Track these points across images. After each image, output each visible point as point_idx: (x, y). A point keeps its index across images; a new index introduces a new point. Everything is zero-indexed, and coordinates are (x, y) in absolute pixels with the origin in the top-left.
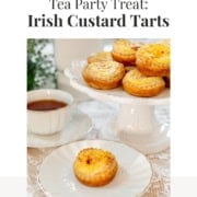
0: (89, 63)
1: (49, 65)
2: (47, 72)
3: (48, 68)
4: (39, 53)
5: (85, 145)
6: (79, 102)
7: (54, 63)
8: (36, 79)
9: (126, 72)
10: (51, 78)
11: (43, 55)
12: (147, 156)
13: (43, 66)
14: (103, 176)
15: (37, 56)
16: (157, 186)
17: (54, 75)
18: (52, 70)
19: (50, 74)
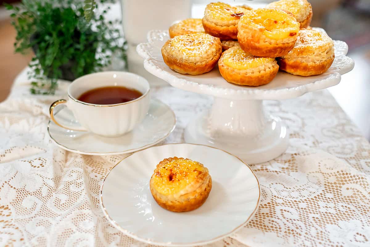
0: (172, 36)
1: (115, 35)
2: (113, 44)
3: (113, 39)
4: (102, 18)
5: (166, 152)
6: (158, 88)
7: (122, 33)
8: (97, 56)
9: (224, 49)
10: (119, 53)
11: (106, 21)
12: (251, 165)
13: (107, 37)
14: (191, 197)
15: (99, 23)
16: (265, 210)
17: (122, 49)
18: (120, 42)
19: (117, 47)
